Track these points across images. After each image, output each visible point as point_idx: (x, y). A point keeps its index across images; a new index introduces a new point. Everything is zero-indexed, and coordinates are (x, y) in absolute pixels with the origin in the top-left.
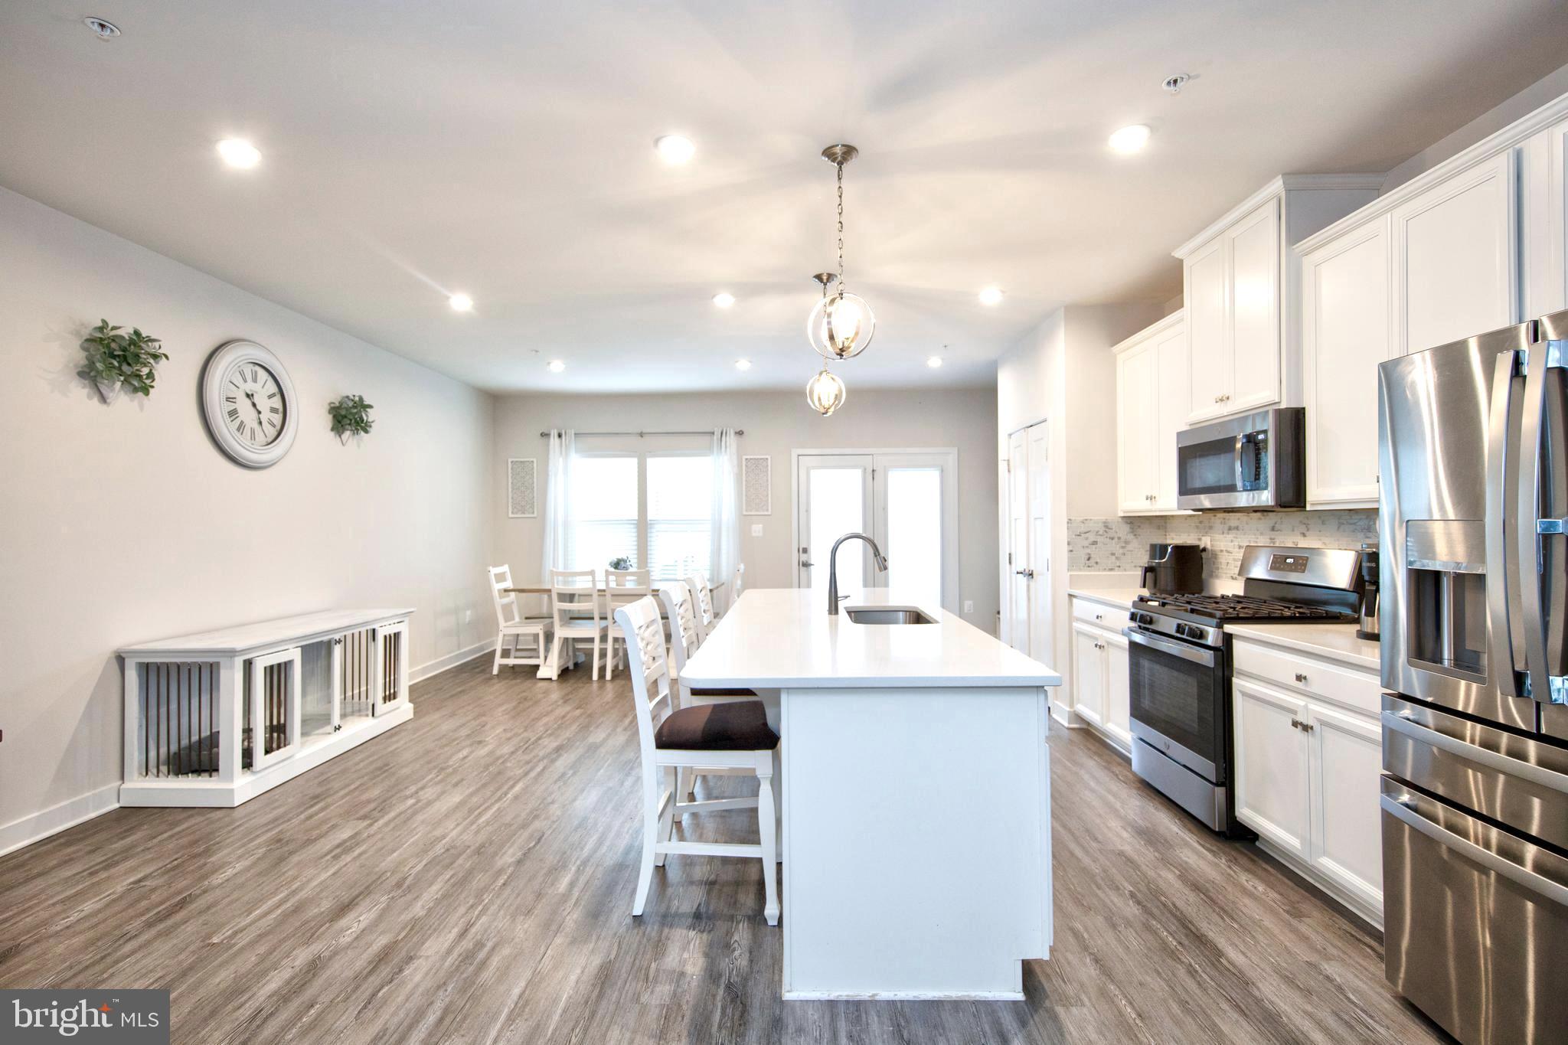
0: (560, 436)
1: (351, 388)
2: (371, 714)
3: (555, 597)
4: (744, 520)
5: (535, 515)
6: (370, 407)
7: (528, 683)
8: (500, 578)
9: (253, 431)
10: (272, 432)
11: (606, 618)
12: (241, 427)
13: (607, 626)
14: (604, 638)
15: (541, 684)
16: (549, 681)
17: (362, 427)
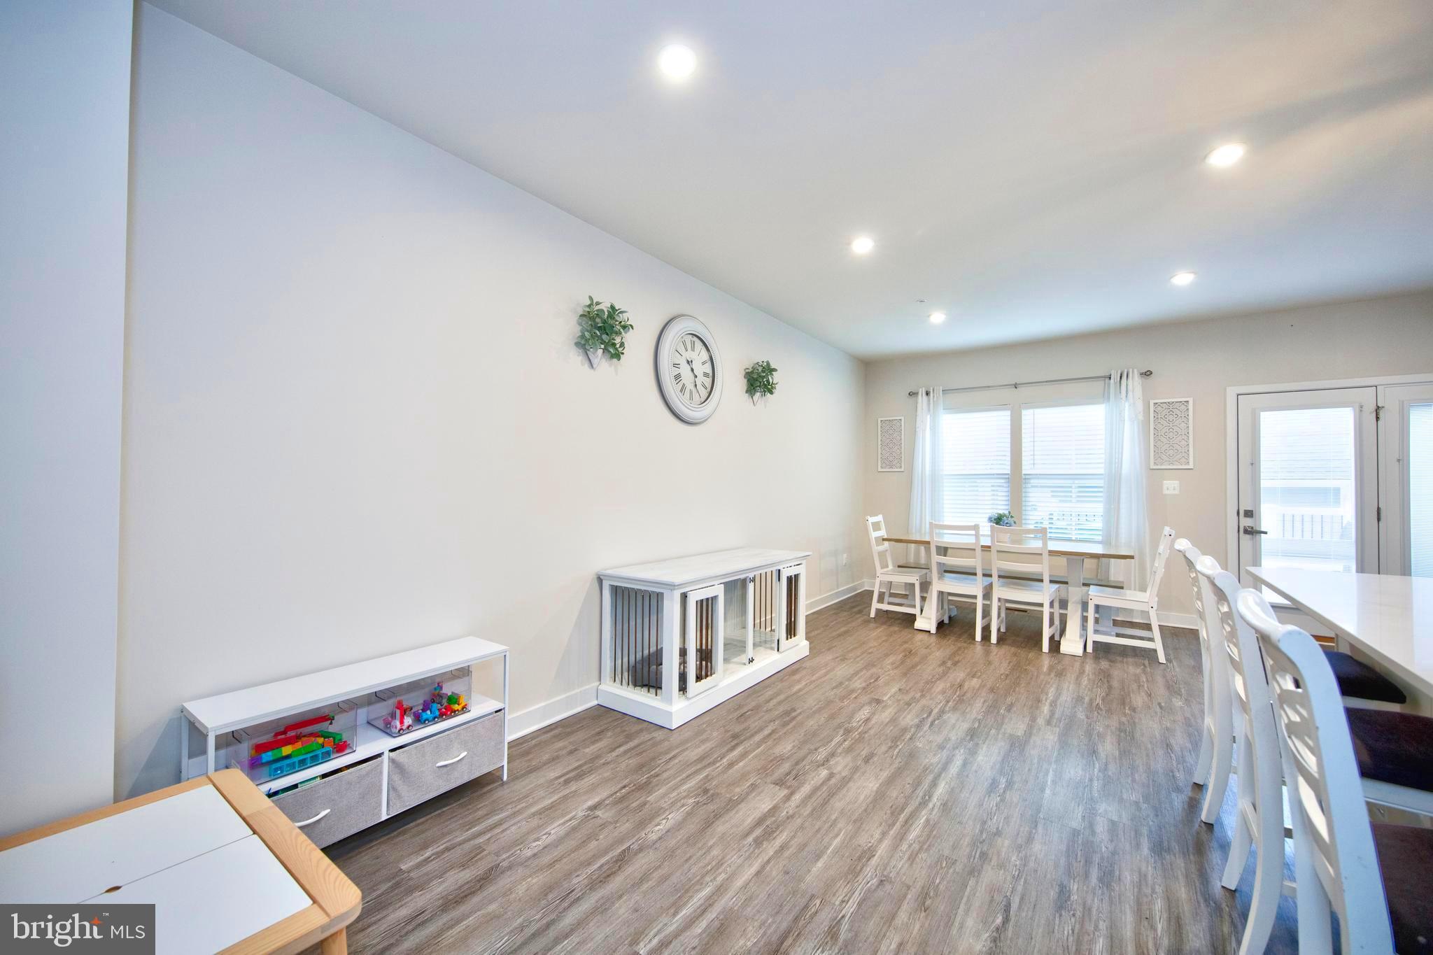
0: (927, 394)
1: (759, 356)
2: (776, 650)
3: (933, 550)
4: (1153, 474)
5: (903, 470)
6: (775, 370)
7: (906, 633)
8: (876, 526)
9: (691, 392)
10: (704, 393)
11: (990, 576)
12: (683, 389)
13: (992, 583)
15: (920, 636)
16: (928, 633)
17: (768, 388)
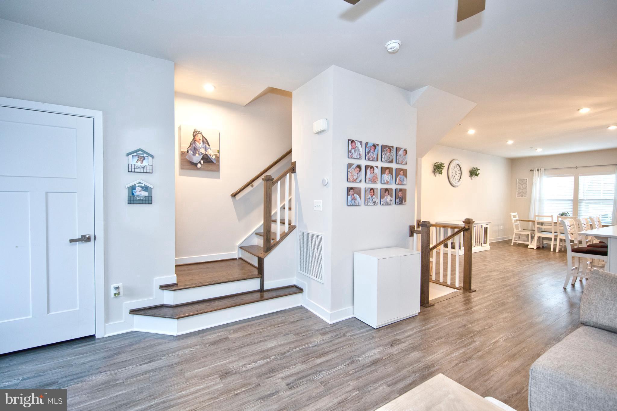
0: (538, 170)
1: (474, 166)
2: (481, 246)
3: (536, 223)
5: (527, 197)
6: (479, 170)
7: (525, 249)
8: (515, 216)
10: (459, 178)
11: (557, 232)
12: (454, 178)
13: (557, 235)
14: (556, 240)
15: (530, 250)
16: (533, 249)
17: (477, 175)
